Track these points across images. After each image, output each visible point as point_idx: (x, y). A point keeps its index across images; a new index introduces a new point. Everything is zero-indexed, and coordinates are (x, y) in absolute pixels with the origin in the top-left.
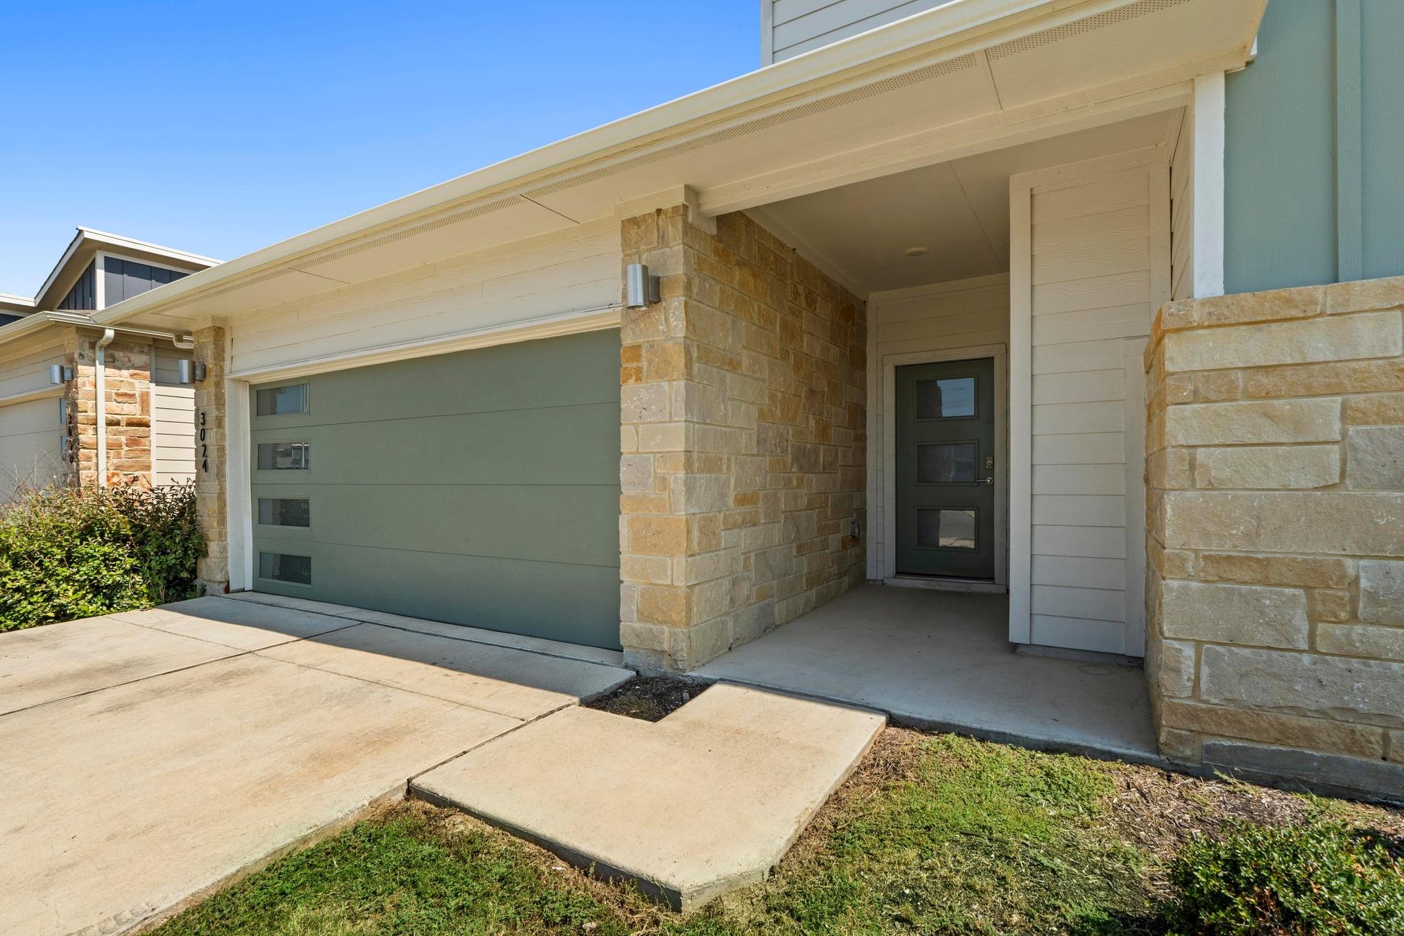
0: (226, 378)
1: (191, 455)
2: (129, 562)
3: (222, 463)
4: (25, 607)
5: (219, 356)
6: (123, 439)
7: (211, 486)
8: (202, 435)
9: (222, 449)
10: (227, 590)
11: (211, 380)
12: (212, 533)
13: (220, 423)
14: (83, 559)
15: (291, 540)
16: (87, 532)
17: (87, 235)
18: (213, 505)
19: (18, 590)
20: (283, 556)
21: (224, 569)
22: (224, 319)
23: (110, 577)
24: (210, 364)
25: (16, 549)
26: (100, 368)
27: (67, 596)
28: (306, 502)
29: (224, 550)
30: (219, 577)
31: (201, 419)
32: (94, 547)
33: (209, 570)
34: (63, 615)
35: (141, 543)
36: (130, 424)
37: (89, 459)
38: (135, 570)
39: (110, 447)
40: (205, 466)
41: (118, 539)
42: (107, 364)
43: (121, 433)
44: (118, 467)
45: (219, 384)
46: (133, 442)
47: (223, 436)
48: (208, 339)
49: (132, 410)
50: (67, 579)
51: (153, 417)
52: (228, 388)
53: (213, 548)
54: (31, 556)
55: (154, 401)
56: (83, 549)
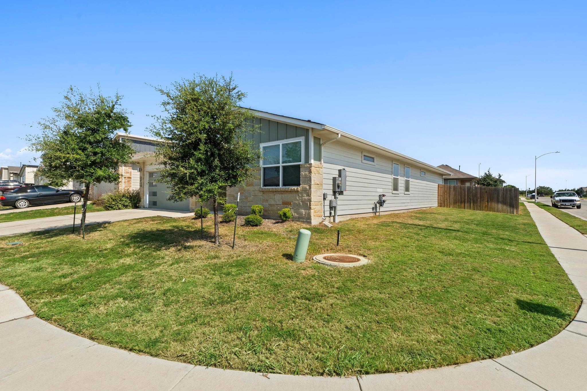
0: (145, 171)
1: (139, 184)
2: (129, 202)
3: (144, 185)
4: (114, 207)
5: (144, 167)
6: (127, 181)
7: (142, 189)
8: (141, 181)
9: (144, 183)
10: (144, 207)
11: (142, 171)
12: (142, 198)
13: (144, 179)
14: (123, 201)
15: (154, 199)
16: (123, 196)
17: (118, 134)
18: (142, 193)
19: (113, 205)
20: (154, 202)
21: (144, 204)
22: (145, 161)
23: (126, 204)
24: (142, 168)
25: (114, 198)
26: (123, 167)
27: (120, 206)
28: (156, 192)
29: (144, 200)
30: (143, 205)
31: (141, 178)
32: (124, 199)
33: (141, 204)
34: (119, 209)
35: (131, 199)
36: (128, 178)
37: (121, 185)
38: (130, 203)
39: (124, 182)
40: (141, 186)
41: (127, 197)
42: (124, 166)
43: (126, 180)
44: (126, 186)
45: (144, 172)
46: (128, 181)
47: (144, 181)
48: (142, 164)
49: (128, 175)
50: (120, 204)
51: (132, 177)
52: (145, 173)
53: (142, 200)
54: (116, 200)
55: (132, 173)
56: (122, 199)
